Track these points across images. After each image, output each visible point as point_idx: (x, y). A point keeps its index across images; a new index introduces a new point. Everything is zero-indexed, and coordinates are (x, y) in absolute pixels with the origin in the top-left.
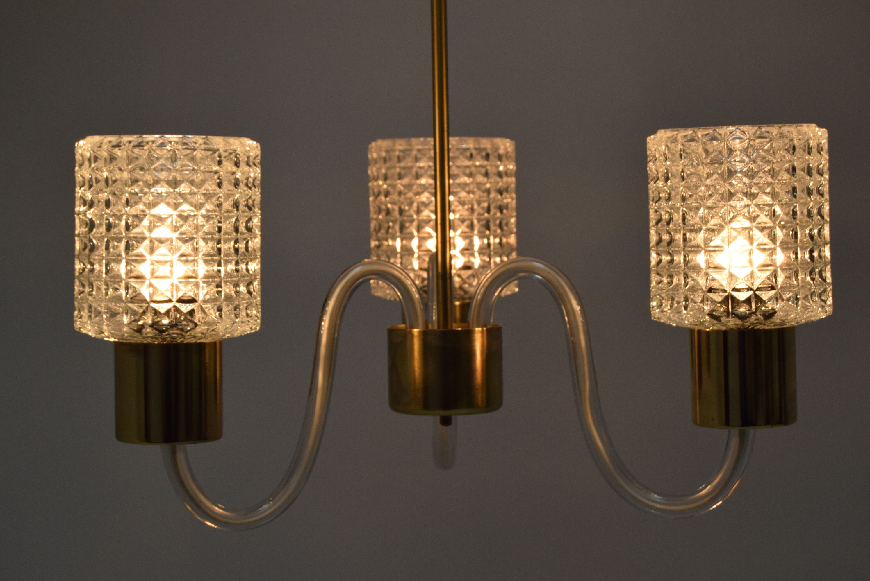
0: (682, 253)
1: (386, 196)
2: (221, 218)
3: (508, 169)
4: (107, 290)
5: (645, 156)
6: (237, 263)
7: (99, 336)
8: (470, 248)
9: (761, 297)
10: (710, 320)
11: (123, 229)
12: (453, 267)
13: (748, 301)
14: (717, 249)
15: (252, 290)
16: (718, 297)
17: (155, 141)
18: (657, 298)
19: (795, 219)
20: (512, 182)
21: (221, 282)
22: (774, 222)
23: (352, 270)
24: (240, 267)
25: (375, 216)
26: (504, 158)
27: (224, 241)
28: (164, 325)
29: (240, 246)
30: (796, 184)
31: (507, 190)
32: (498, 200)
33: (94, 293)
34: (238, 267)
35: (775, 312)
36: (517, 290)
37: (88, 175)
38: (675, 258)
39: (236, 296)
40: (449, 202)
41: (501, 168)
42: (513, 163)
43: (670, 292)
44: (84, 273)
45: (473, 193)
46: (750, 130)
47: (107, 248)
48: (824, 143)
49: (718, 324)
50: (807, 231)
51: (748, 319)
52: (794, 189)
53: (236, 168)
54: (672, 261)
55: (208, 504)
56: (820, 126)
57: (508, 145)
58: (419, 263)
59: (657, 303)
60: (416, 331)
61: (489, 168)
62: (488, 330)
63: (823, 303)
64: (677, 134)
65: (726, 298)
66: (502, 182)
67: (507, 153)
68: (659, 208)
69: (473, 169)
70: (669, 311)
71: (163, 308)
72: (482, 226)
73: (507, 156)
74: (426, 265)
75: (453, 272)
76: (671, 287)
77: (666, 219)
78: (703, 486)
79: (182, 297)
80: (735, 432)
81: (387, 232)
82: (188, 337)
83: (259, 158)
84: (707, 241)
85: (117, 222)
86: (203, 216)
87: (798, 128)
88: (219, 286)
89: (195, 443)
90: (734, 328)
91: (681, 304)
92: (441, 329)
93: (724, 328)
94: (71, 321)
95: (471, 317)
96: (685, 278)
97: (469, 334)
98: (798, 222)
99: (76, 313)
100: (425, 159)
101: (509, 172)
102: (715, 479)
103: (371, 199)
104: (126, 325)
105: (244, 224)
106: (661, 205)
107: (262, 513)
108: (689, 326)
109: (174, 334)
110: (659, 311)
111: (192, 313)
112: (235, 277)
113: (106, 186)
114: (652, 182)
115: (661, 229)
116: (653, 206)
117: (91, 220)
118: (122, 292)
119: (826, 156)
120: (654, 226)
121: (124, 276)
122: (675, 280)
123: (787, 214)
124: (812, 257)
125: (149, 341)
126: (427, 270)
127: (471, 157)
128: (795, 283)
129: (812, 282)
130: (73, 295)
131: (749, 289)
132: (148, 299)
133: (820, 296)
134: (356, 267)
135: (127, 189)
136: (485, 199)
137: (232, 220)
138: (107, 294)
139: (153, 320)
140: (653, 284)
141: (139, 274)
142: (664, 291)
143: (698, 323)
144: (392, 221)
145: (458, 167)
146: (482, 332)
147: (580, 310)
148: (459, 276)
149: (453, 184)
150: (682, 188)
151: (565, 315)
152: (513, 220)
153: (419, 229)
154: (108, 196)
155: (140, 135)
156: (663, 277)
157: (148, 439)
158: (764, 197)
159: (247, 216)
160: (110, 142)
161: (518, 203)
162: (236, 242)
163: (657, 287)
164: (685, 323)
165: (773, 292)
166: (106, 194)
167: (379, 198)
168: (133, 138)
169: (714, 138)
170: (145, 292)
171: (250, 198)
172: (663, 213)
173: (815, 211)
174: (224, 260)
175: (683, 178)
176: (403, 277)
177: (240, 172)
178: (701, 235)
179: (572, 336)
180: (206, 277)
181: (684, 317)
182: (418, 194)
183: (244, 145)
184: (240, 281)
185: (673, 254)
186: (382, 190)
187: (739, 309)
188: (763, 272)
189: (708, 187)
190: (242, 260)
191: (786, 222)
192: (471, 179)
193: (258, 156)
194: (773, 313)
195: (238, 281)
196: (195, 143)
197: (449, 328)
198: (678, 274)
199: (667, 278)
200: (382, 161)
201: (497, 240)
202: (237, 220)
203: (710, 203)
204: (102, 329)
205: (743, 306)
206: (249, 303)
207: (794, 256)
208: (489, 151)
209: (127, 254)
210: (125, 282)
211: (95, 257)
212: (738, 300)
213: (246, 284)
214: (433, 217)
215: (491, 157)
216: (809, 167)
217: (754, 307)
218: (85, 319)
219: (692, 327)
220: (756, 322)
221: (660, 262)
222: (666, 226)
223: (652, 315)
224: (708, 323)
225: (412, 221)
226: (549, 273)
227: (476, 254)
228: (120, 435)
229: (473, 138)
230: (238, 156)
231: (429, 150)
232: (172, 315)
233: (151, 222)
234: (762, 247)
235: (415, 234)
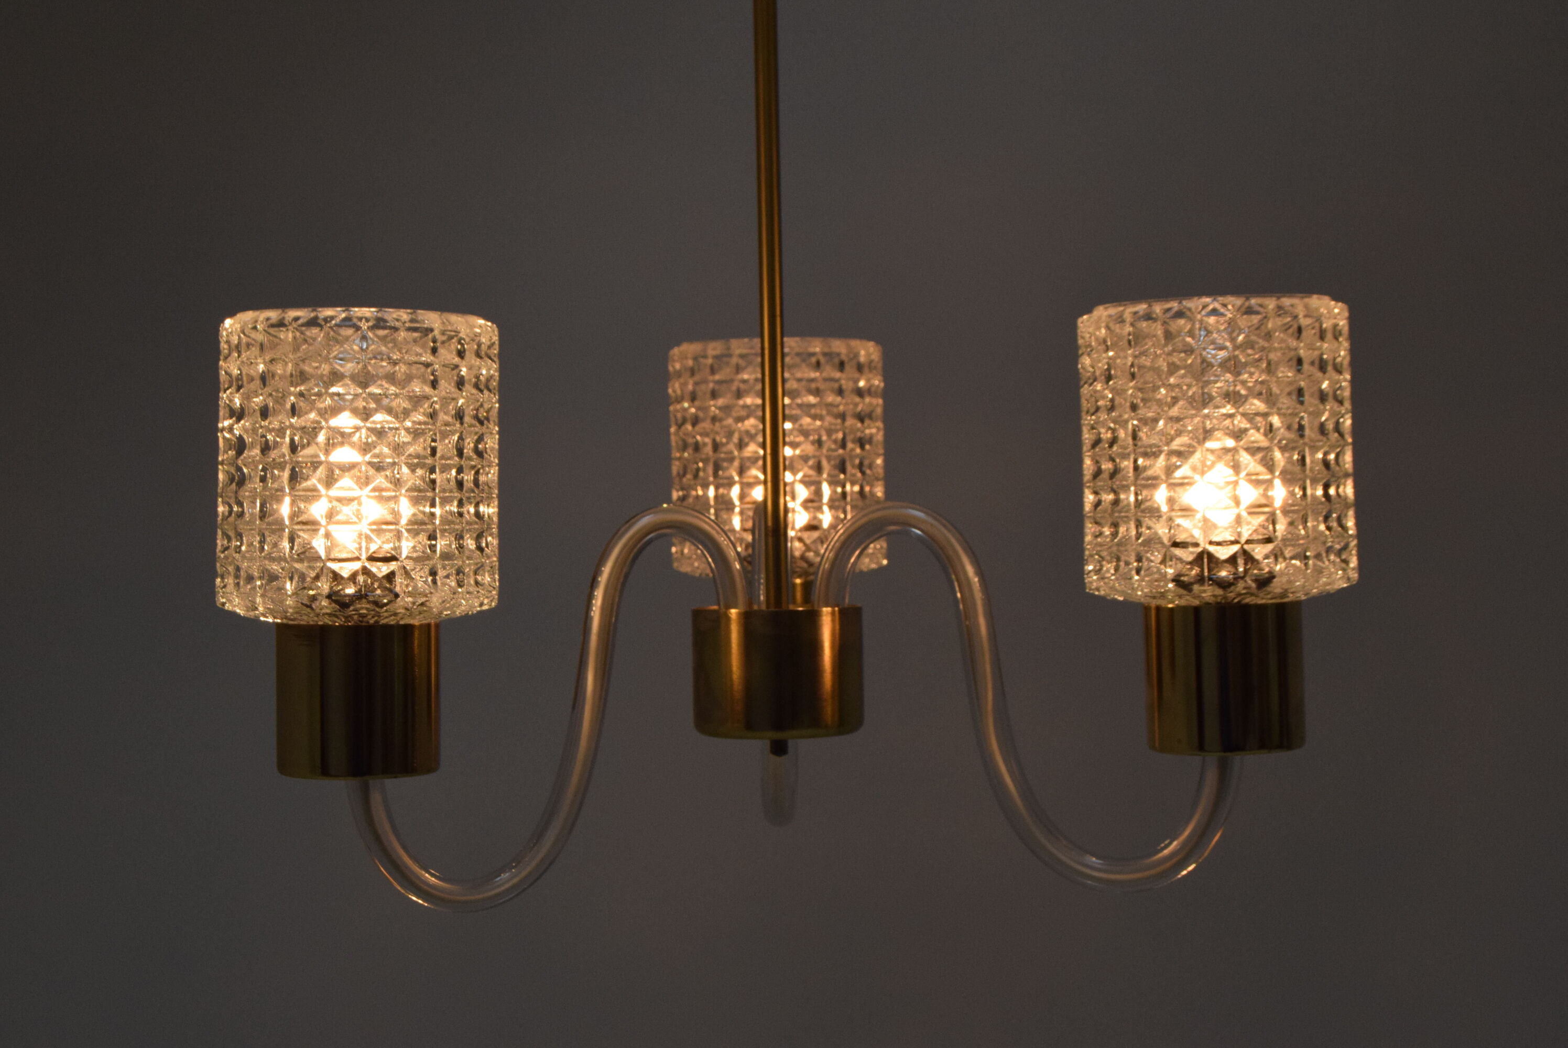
0: (1132, 488)
1: (694, 424)
2: (435, 434)
3: (871, 386)
4: (262, 542)
5: (1076, 347)
6: (461, 504)
7: (251, 614)
8: (816, 498)
9: (1252, 553)
10: (1175, 590)
11: (285, 449)
12: (790, 526)
13: (1233, 560)
14: (1186, 481)
15: (484, 545)
16: (1187, 555)
17: (336, 317)
18: (1095, 559)
19: (1302, 436)
20: (877, 405)
21: (435, 531)
22: (1272, 440)
23: (638, 521)
24: (464, 510)
25: (678, 455)
26: (866, 370)
27: (440, 469)
28: (348, 595)
29: (466, 478)
30: (1302, 384)
31: (870, 416)
32: (858, 430)
33: (243, 548)
34: (462, 510)
35: (1274, 577)
36: (885, 562)
37: (236, 371)
38: (1122, 496)
39: (460, 553)
40: (784, 430)
41: (862, 384)
42: (880, 378)
43: (1115, 549)
44: (229, 519)
45: (821, 418)
46: (1233, 302)
47: (263, 479)
48: (1343, 326)
49: (1188, 595)
50: (1320, 455)
51: (1232, 588)
52: (1300, 392)
53: (460, 360)
54: (1116, 502)
55: (415, 868)
56: (1336, 298)
57: (872, 350)
58: (742, 521)
59: (1095, 567)
60: (733, 611)
61: (843, 382)
62: (841, 611)
63: (1344, 565)
64: (1124, 310)
65: (1200, 556)
66: (864, 403)
67: (871, 362)
68: (1097, 422)
69: (822, 386)
70: (1113, 578)
71: (346, 570)
72: (835, 467)
73: (871, 366)
74: (749, 524)
75: (791, 533)
76: (1116, 540)
77: (1107, 438)
78: (1167, 842)
79: (374, 552)
80: (1212, 759)
81: (696, 476)
82: (386, 614)
83: (497, 346)
84: (1170, 470)
85: (278, 439)
86: (407, 430)
87: (1306, 300)
88: (432, 537)
89: (395, 777)
90: (1210, 601)
91: (1131, 566)
92: (772, 609)
93: (1196, 602)
94: (212, 592)
95: (817, 591)
96: (1137, 527)
97: (813, 617)
98: (1306, 440)
99: (219, 580)
100: (750, 369)
101: (873, 389)
102: (1184, 830)
103: (673, 430)
104: (290, 596)
105: (472, 445)
106: (1100, 417)
107: (499, 886)
108: (1142, 600)
109: (362, 608)
110: (1097, 578)
111: (390, 577)
112: (458, 524)
113: (262, 386)
114: (1086, 386)
115: (1100, 453)
116: (1088, 420)
117: (240, 439)
118: (286, 545)
119: (1346, 344)
120: (1089, 451)
121: (287, 522)
122: (1122, 530)
123: (1289, 428)
124: (1326, 495)
125: (328, 621)
126: (753, 531)
127: (818, 365)
128: (1303, 532)
129: (1327, 533)
130: (215, 553)
131: (1236, 542)
132: (323, 556)
133: (1339, 553)
134: (644, 516)
135: (292, 389)
136: (838, 427)
137: (453, 438)
138: (262, 549)
139: (331, 588)
140: (1088, 538)
141: (311, 518)
142: (1106, 547)
143: (1156, 595)
144: (702, 460)
145: (799, 380)
146: (833, 613)
147: (979, 581)
148: (800, 540)
149: (790, 405)
150: (1130, 392)
151: (957, 589)
152: (879, 461)
153: (741, 472)
154: (265, 401)
155: (314, 308)
156: (1103, 527)
157: (325, 771)
158: (1256, 402)
159: (476, 433)
160: (268, 319)
161: (886, 436)
162: (460, 470)
163: (1095, 542)
164: (1137, 595)
165: (1270, 547)
166: (261, 398)
167: (683, 428)
168: (303, 314)
169: (1180, 314)
170: (319, 545)
171: (482, 405)
172: (1103, 430)
173: (1330, 426)
174: (440, 498)
175: (1133, 376)
176: (713, 533)
177: (466, 366)
178: (1161, 461)
179: (966, 619)
180: (411, 522)
181: (1136, 586)
182: (740, 419)
183: (472, 327)
184: (465, 531)
185: (1119, 491)
186: (688, 416)
187: (1218, 572)
188: (1255, 516)
189: (1170, 387)
190: (469, 498)
191: (1290, 441)
192: (818, 399)
193: (493, 344)
194: (1271, 577)
195: (462, 531)
196: (398, 320)
197: (784, 607)
198: (1127, 519)
199: (1110, 527)
200: (688, 374)
201: (856, 488)
202: (461, 438)
203: (1175, 411)
204: (255, 603)
205: (1225, 567)
206: (479, 565)
207: (1301, 493)
208: (843, 357)
209: (292, 488)
210: (289, 530)
211: (245, 493)
212: (1217, 559)
213: (475, 535)
214: (761, 452)
215: (847, 367)
216: (1321, 360)
217: (1241, 569)
218: (231, 588)
219: (1148, 600)
220: (1244, 591)
221: (1098, 504)
222: (1108, 449)
223: (1088, 585)
224: (1172, 594)
225: (731, 460)
226: (932, 525)
227: (825, 508)
228: (285, 766)
229: (821, 339)
230: (463, 341)
231: (756, 354)
232: (359, 581)
233: (329, 440)
234: (1254, 477)
235: (737, 478)
